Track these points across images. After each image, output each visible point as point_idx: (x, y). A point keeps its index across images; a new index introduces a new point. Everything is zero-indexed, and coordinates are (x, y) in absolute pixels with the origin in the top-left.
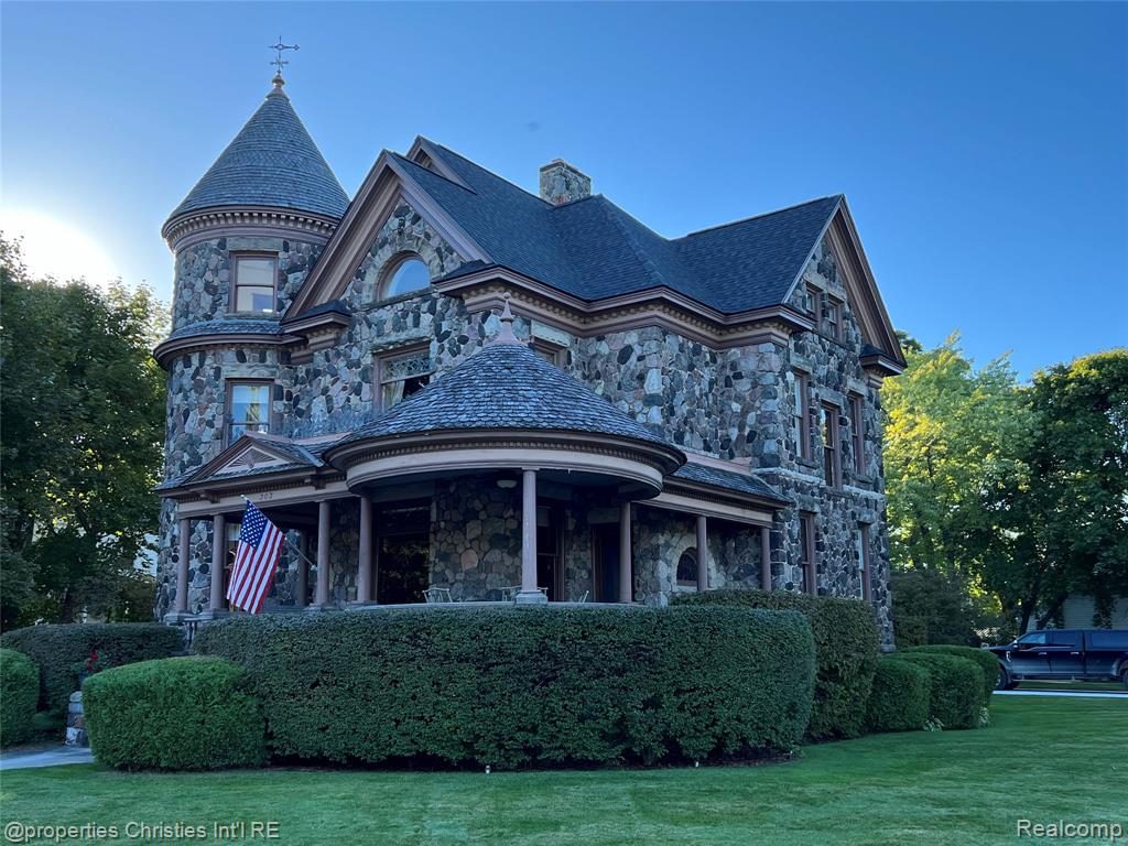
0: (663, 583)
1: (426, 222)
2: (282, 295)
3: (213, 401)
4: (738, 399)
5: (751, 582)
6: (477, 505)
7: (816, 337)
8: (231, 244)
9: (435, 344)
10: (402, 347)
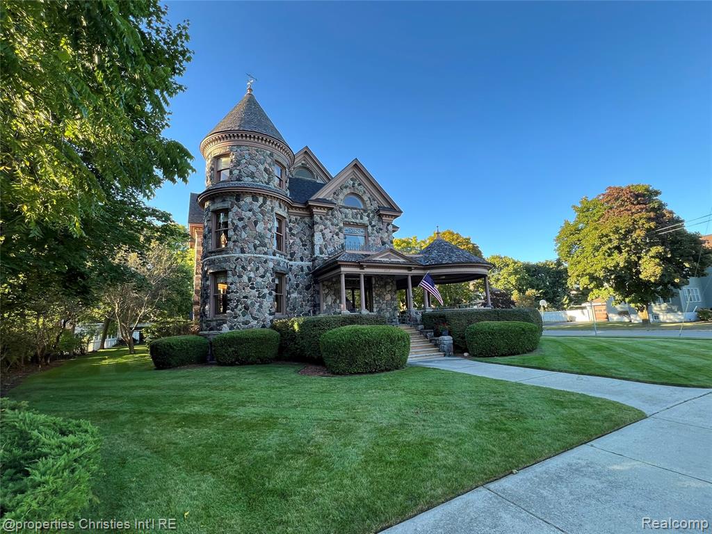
8: (275, 157)
9: (370, 227)
10: (356, 225)
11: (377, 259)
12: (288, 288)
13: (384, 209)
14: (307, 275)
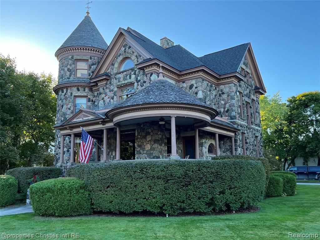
0: (204, 153)
1: (133, 48)
2: (90, 72)
3: (70, 102)
4: (223, 100)
5: (228, 153)
6: (150, 130)
7: (244, 83)
8: (75, 57)
9: (136, 84)
10: (126, 85)
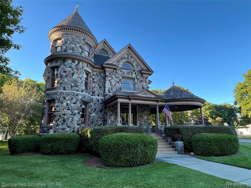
3: (81, 73)
6: (146, 108)
8: (86, 41)
9: (136, 80)
10: (129, 78)
11: (139, 95)
12: (90, 110)
13: (144, 70)
14: (101, 104)
